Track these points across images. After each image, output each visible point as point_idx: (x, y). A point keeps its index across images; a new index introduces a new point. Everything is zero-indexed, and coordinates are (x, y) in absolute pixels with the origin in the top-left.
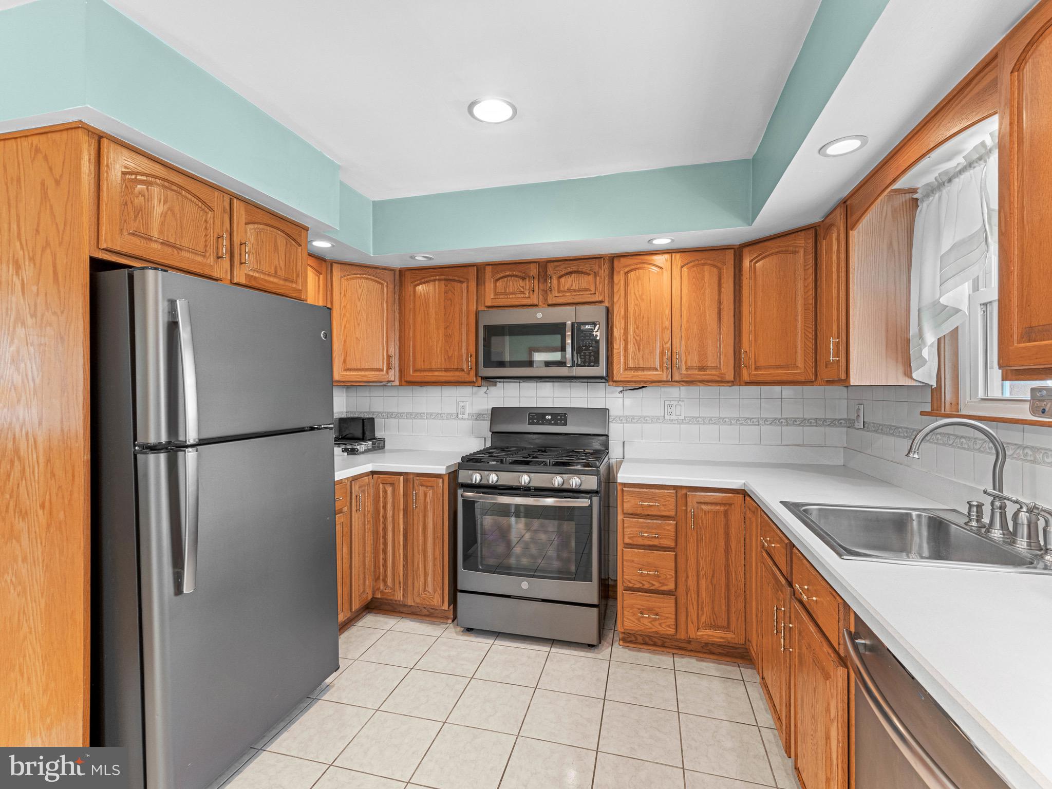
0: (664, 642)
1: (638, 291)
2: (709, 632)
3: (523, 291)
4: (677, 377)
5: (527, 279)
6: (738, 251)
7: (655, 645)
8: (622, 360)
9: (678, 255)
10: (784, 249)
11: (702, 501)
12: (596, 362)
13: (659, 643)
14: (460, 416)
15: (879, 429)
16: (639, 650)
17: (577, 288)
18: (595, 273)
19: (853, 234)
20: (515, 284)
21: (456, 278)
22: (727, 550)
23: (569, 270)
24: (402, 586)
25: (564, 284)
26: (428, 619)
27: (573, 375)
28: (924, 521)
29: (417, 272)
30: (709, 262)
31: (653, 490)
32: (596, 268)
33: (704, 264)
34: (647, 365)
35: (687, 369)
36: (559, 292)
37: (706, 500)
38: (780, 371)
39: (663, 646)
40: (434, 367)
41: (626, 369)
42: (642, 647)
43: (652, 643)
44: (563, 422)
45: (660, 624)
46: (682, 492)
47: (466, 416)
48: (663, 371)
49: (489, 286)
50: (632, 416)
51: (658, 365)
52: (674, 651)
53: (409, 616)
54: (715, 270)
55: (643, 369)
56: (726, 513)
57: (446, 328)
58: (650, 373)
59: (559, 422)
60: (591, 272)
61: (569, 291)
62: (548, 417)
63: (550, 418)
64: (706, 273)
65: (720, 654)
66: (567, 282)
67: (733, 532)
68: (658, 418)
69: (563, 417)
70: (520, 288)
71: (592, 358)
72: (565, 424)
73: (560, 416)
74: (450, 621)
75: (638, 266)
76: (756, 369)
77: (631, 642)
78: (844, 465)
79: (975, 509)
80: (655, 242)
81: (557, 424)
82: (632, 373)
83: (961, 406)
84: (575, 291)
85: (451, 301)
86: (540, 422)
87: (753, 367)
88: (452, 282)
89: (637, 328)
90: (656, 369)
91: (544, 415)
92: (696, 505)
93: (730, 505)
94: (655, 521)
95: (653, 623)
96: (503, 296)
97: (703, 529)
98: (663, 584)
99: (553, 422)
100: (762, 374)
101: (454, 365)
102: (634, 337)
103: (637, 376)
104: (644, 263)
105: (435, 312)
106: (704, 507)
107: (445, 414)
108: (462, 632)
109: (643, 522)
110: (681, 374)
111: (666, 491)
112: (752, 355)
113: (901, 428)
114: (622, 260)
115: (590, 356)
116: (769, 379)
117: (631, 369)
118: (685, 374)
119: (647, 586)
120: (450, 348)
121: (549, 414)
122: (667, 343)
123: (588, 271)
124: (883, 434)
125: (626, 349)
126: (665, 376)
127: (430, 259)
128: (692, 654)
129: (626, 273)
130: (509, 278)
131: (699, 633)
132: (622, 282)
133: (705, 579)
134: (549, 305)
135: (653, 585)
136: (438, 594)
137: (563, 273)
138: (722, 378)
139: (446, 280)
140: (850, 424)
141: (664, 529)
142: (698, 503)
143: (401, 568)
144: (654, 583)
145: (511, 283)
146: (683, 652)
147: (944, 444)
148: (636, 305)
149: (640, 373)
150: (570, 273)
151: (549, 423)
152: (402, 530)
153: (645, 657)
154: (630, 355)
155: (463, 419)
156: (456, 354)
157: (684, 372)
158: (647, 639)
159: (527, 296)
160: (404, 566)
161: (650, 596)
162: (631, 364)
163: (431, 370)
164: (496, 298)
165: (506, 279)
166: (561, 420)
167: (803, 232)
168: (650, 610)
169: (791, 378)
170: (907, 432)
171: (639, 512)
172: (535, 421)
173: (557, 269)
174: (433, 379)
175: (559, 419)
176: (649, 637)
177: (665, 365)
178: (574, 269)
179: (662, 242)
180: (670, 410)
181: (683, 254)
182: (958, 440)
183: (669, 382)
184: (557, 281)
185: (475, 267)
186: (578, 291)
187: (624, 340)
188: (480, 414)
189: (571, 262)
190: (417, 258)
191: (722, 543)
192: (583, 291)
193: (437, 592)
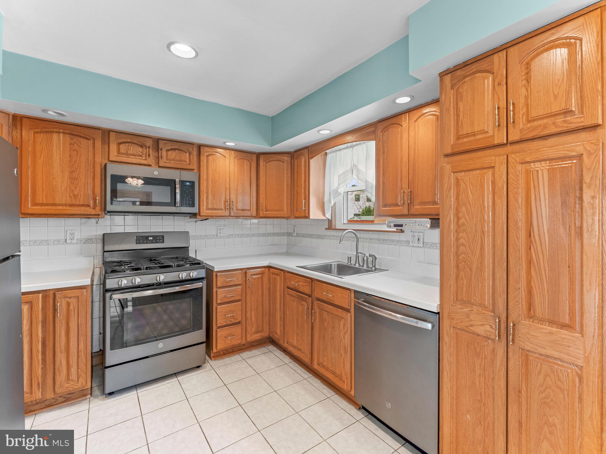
0: (233, 350)
1: (214, 167)
2: (255, 336)
3: (141, 154)
4: (232, 214)
5: (144, 147)
6: (259, 155)
7: (229, 353)
8: (205, 204)
9: (233, 152)
10: (279, 159)
11: (253, 274)
12: (193, 205)
13: (231, 351)
14: (68, 241)
15: (304, 236)
16: (223, 358)
17: (179, 159)
18: (190, 152)
19: (312, 161)
20: (134, 149)
21: (82, 135)
22: (262, 295)
23: (174, 147)
24: (40, 386)
25: (170, 155)
26: (65, 404)
27: (179, 211)
28: (336, 266)
29: (38, 121)
30: (246, 158)
31: (232, 272)
32: (191, 150)
33: (244, 159)
34: (218, 207)
35: (237, 210)
36: (167, 160)
37: (255, 273)
38: (276, 212)
39: (233, 352)
40: (58, 201)
41: (207, 209)
42: (223, 356)
43: (227, 352)
44: (161, 241)
45: (235, 341)
46: (245, 271)
47: (75, 241)
48: (226, 211)
49: (113, 147)
50: (200, 235)
51: (223, 207)
52: (238, 352)
53: (44, 410)
54: (248, 162)
55: (216, 209)
56: (262, 277)
57: (71, 172)
58: (220, 211)
59: (158, 241)
60: (187, 151)
61: (173, 160)
62: (151, 238)
63: (152, 238)
64: (245, 163)
65: (257, 345)
66: (172, 155)
67: (264, 286)
68: (214, 236)
69: (161, 238)
70: (139, 152)
71: (191, 202)
72: (163, 242)
73: (159, 238)
74: (89, 396)
75: (213, 153)
76: (266, 211)
77: (217, 356)
78: (287, 252)
79: (349, 259)
80: (227, 144)
81: (156, 242)
82: (210, 211)
83: (336, 226)
84: (177, 161)
85: (77, 152)
86: (145, 242)
87: (265, 210)
88: (78, 138)
89: (213, 187)
90: (223, 210)
91: (147, 237)
92: (250, 276)
93: (263, 273)
94: (232, 288)
95: (232, 341)
96: (125, 156)
97: (253, 287)
98: (236, 319)
99: (154, 241)
100: (269, 214)
101: (80, 202)
102: (212, 192)
103: (213, 213)
104: (217, 152)
105: (60, 159)
106: (254, 277)
107: (50, 240)
108: (106, 397)
109: (227, 290)
110: (234, 212)
111: (238, 272)
112: (264, 205)
113: (314, 235)
114: (205, 148)
115: (189, 201)
116: (272, 216)
117: (210, 209)
118: (236, 213)
119: (229, 323)
120: (75, 188)
121: (151, 236)
122: (228, 196)
123: (185, 150)
124: (306, 237)
125: (207, 198)
126: (227, 213)
127: (62, 115)
128: (246, 350)
129: (208, 156)
130: (130, 144)
131: (252, 338)
132: (205, 161)
133: (254, 311)
134: (159, 167)
135: (232, 321)
136: (83, 378)
137: (170, 148)
138: (251, 215)
139: (70, 134)
140: (289, 234)
141: (237, 291)
142: (251, 275)
143: (40, 371)
144: (232, 320)
145: (132, 148)
146: (242, 351)
147: (333, 239)
148: (213, 174)
149: (214, 211)
150: (175, 149)
151: (152, 242)
152: (40, 339)
153: (227, 360)
154: (210, 202)
155: (71, 243)
156: (82, 193)
157: (235, 211)
158: (225, 352)
159: (144, 158)
160: (42, 369)
161: (230, 328)
162: (210, 207)
163: (55, 205)
164: (118, 156)
165: (127, 144)
166: (160, 240)
167: (287, 154)
168: (230, 335)
169: (281, 216)
170: (317, 236)
171: (225, 285)
172: (141, 241)
173: (166, 145)
174: (57, 212)
175: (158, 239)
176: (226, 350)
177: (227, 208)
178: (177, 148)
179: (230, 144)
180: (220, 231)
181: (235, 152)
182: (329, 237)
183: (228, 216)
184: (165, 153)
185: (101, 130)
186: (179, 161)
187: (206, 193)
188: (89, 239)
189: (175, 143)
190: (49, 112)
191: (260, 292)
192: (183, 161)
193: (81, 377)
